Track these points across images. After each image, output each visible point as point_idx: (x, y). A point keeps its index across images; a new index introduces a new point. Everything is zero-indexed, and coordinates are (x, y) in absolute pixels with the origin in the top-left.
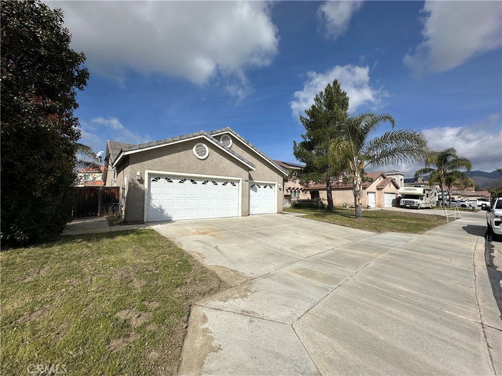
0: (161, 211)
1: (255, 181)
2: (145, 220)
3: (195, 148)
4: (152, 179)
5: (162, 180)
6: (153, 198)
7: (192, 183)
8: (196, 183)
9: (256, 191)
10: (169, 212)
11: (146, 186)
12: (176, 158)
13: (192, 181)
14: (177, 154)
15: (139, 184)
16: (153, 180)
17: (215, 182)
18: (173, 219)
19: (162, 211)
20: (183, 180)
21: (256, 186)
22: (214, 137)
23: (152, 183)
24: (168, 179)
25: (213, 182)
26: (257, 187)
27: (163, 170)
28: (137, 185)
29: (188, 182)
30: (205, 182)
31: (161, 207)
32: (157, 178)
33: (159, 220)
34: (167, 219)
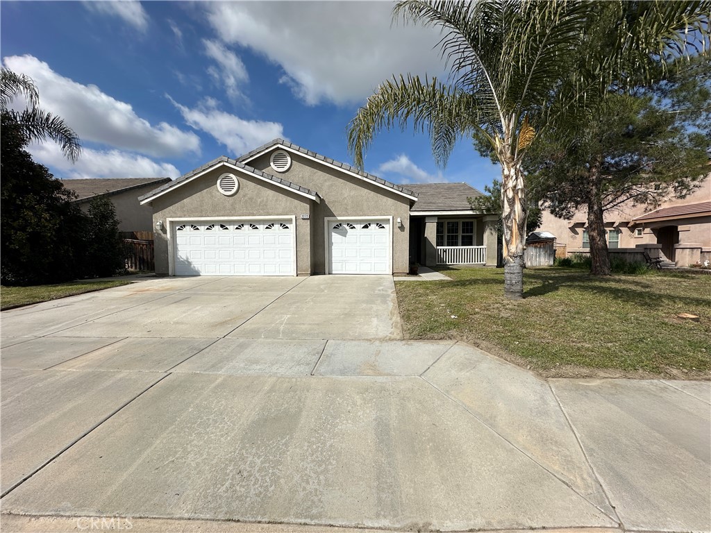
0: (188, 263)
1: (339, 218)
2: (170, 274)
3: (219, 182)
4: (177, 228)
5: (188, 228)
6: (179, 249)
7: (221, 229)
8: (227, 228)
9: (344, 234)
10: (197, 264)
11: (169, 236)
12: (198, 200)
13: (222, 226)
14: (199, 194)
15: (162, 234)
16: (179, 229)
17: (254, 226)
18: (201, 274)
19: (190, 263)
20: (211, 225)
21: (345, 226)
22: (246, 164)
23: (178, 232)
24: (194, 226)
25: (251, 225)
26: (347, 228)
27: (185, 216)
28: (160, 234)
29: (217, 228)
30: (240, 226)
31: (187, 258)
32: (183, 225)
33: (186, 274)
34: (195, 274)
